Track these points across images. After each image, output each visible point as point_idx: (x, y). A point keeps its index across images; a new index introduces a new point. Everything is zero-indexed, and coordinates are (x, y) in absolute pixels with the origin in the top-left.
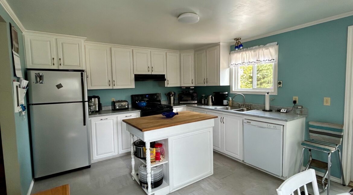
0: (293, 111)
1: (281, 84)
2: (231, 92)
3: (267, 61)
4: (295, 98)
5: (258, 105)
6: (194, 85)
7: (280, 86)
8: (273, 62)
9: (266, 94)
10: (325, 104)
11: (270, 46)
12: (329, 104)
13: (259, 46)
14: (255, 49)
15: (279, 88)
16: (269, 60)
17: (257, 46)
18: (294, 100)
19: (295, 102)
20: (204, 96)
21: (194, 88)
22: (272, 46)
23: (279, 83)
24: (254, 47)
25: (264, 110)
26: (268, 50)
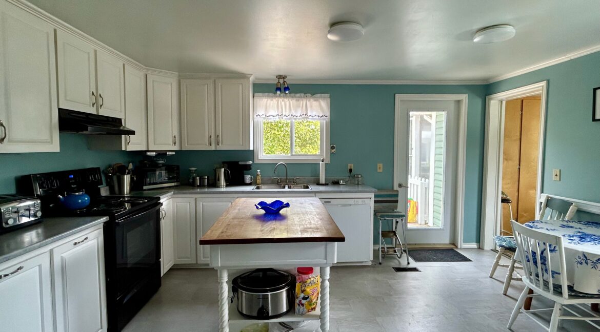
0: (349, 182)
1: (334, 149)
2: (256, 161)
3: (316, 117)
4: (351, 166)
5: (305, 179)
6: (176, 148)
7: (333, 151)
8: (324, 119)
9: (321, 162)
10: (378, 171)
11: (321, 97)
12: (381, 171)
13: (305, 94)
14: (299, 97)
15: (332, 154)
16: (318, 116)
17: (302, 95)
18: (349, 168)
19: (351, 170)
20: (195, 170)
21: (174, 153)
22: (324, 98)
23: (332, 148)
24: (298, 95)
25: (319, 184)
26: (318, 102)
